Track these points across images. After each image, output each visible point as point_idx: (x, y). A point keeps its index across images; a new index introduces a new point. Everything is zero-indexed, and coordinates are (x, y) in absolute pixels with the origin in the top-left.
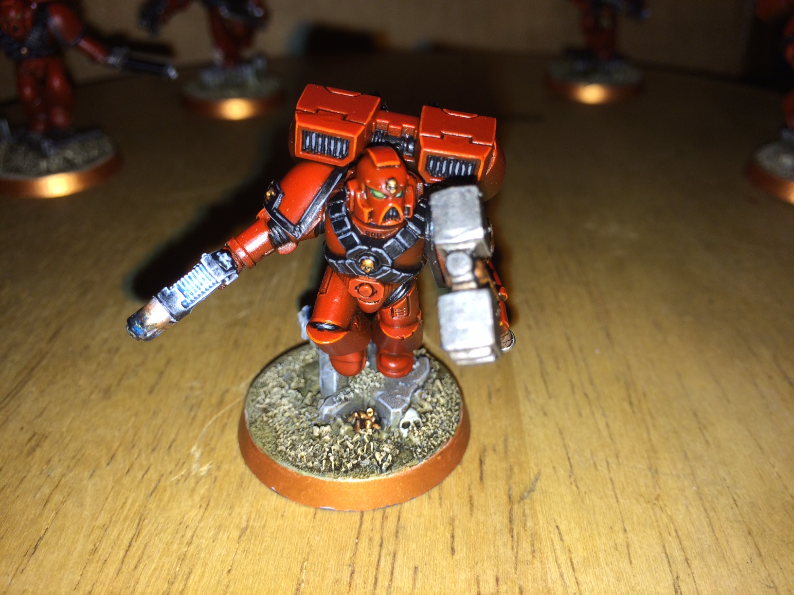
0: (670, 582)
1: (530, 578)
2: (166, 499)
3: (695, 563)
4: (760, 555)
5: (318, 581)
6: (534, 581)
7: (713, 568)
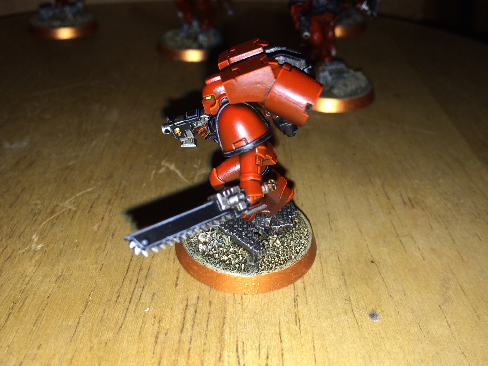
0: (293, 297)
1: (216, 297)
2: (15, 262)
3: (309, 289)
4: (346, 285)
5: (98, 301)
6: (218, 298)
7: (318, 291)
